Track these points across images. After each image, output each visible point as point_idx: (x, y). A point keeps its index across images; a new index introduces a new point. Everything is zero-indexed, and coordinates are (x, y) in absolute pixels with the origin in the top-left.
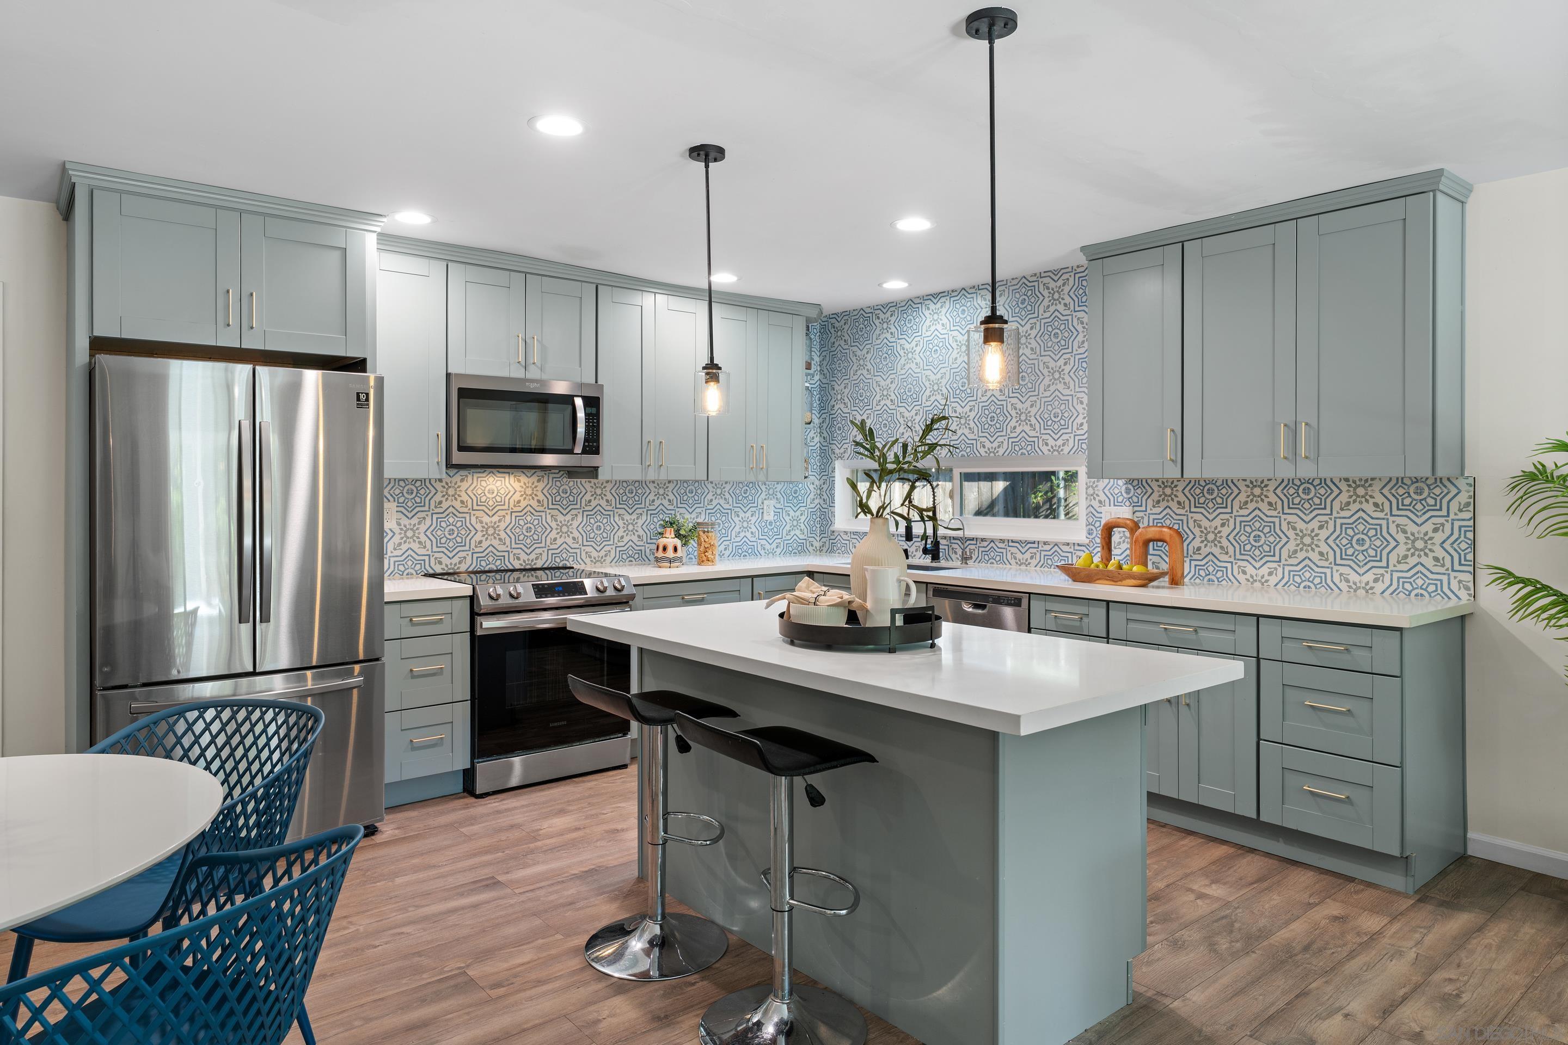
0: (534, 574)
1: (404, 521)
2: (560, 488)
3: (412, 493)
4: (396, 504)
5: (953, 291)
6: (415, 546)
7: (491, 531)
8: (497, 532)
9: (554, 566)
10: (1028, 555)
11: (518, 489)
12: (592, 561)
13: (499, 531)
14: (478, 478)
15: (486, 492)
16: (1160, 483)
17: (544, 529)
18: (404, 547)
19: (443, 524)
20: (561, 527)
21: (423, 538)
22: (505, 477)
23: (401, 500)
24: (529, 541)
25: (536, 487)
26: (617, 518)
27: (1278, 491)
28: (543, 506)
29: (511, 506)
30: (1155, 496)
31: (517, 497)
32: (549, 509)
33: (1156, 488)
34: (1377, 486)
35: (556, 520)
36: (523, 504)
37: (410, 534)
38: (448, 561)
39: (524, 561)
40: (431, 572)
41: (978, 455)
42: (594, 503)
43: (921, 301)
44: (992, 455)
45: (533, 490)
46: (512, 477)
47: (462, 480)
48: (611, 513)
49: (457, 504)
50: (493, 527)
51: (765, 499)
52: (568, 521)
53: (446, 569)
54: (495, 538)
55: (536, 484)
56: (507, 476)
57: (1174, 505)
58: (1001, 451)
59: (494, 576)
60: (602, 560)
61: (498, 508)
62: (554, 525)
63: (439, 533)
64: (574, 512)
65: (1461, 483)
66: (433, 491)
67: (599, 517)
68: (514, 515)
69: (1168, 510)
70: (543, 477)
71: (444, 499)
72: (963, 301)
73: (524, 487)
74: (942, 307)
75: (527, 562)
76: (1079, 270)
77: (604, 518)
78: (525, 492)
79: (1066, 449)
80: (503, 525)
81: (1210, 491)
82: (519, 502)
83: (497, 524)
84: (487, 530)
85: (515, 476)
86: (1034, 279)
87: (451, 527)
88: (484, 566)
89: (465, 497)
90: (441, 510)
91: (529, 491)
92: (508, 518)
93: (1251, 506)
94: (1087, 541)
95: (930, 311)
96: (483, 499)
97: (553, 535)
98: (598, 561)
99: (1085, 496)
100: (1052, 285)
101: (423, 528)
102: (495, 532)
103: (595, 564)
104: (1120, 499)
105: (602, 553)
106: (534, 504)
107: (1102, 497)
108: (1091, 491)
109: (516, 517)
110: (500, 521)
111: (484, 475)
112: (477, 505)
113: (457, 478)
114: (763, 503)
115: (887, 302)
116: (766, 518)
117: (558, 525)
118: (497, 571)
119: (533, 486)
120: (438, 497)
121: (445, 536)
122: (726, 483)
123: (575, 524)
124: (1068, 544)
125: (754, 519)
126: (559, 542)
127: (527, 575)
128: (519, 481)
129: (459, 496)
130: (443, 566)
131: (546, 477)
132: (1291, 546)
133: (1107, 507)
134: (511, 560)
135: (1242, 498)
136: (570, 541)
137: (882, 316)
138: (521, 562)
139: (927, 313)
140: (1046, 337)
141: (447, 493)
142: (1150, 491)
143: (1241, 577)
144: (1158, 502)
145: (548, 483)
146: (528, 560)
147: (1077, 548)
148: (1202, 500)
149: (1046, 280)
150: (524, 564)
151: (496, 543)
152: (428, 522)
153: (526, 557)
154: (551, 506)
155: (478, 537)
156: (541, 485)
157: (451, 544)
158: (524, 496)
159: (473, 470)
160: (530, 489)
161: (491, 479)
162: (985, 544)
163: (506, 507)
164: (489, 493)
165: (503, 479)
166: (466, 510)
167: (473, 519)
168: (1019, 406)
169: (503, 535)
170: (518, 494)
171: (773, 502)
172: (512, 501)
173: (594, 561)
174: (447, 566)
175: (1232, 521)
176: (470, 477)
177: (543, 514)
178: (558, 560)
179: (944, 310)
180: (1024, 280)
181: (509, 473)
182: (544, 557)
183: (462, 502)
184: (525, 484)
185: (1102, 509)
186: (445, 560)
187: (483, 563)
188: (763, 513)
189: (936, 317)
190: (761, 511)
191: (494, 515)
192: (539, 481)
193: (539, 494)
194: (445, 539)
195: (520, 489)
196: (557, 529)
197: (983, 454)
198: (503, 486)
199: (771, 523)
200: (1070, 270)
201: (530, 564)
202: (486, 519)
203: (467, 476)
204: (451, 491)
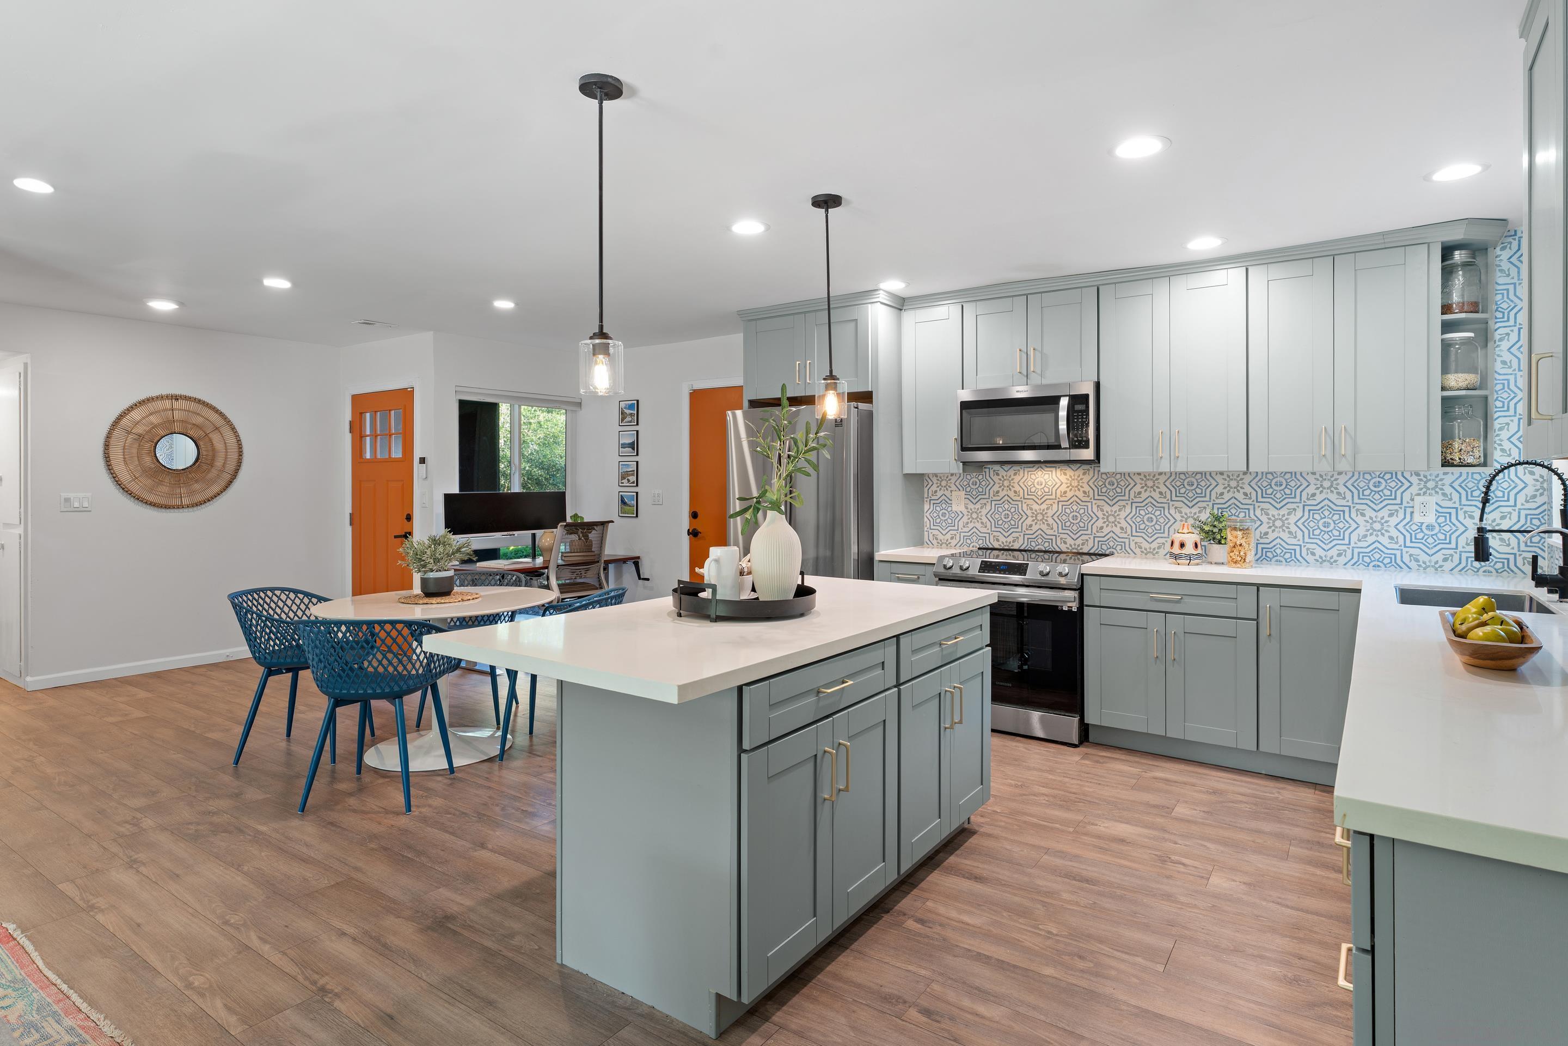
0: (1081, 558)
1: (971, 506)
2: (1106, 480)
3: (976, 484)
4: (964, 492)
6: (979, 525)
7: (1040, 517)
8: (1045, 518)
9: (1100, 552)
11: (1064, 481)
12: (1142, 552)
13: (1047, 517)
14: (1028, 472)
15: (1035, 484)
17: (1090, 518)
18: (971, 526)
19: (1000, 510)
20: (1108, 517)
21: (985, 520)
22: (1052, 471)
23: (968, 489)
24: (1075, 528)
25: (1081, 479)
26: (1172, 511)
28: (1088, 496)
29: (1058, 495)
31: (1063, 488)
32: (1094, 499)
35: (1102, 510)
36: (1069, 495)
37: (974, 516)
38: (1004, 540)
39: (1071, 545)
40: (991, 546)
42: (1144, 496)
45: (1079, 482)
46: (1058, 472)
47: (1015, 474)
48: (1166, 506)
49: (1012, 494)
50: (1041, 513)
51: (1419, 495)
52: (1115, 512)
53: (1002, 545)
54: (1044, 523)
55: (1081, 476)
56: (1054, 470)
59: (1043, 556)
60: (1154, 552)
61: (1046, 497)
62: (1100, 514)
63: (997, 516)
64: (1121, 503)
66: (992, 483)
67: (1150, 509)
68: (1061, 504)
70: (1089, 470)
71: (1000, 489)
73: (1070, 479)
75: (1073, 547)
77: (1156, 510)
78: (1071, 484)
80: (1050, 513)
82: (1065, 492)
83: (1046, 511)
84: (1036, 516)
85: (1061, 470)
87: (1007, 512)
88: (1033, 546)
89: (1017, 488)
90: (999, 498)
91: (1075, 483)
92: (1055, 506)
96: (1033, 490)
97: (1100, 523)
98: (1149, 552)
101: (984, 511)
102: (1043, 518)
103: (1146, 554)
105: (1155, 545)
106: (1080, 494)
109: (1062, 506)
110: (1048, 509)
111: (1033, 469)
112: (1028, 495)
113: (1011, 472)
114: (1412, 500)
116: (1418, 518)
117: (1104, 515)
118: (1045, 552)
119: (1079, 479)
120: (996, 488)
121: (1001, 519)
122: (1340, 473)
123: (1123, 514)
125: (1394, 521)
126: (1106, 530)
127: (1073, 558)
128: (1065, 474)
129: (1013, 487)
130: (1000, 543)
131: (1091, 472)
134: (1058, 543)
136: (1117, 530)
138: (1068, 546)
141: (1003, 484)
145: (1094, 476)
146: (1075, 545)
150: (1070, 548)
151: (1044, 527)
152: (988, 507)
153: (1072, 542)
154: (1096, 497)
155: (1029, 521)
156: (1086, 478)
157: (1006, 526)
158: (1071, 487)
159: (1024, 465)
160: (1076, 481)
161: (1040, 473)
163: (1053, 497)
164: (1038, 484)
165: (1050, 473)
166: (1018, 498)
167: (1025, 506)
169: (1051, 521)
170: (1064, 486)
171: (1432, 500)
172: (1058, 492)
173: (1145, 552)
174: (1003, 543)
176: (1021, 472)
177: (1089, 504)
178: (1104, 547)
181: (1056, 467)
182: (1091, 544)
183: (1015, 492)
184: (1071, 477)
186: (1002, 539)
187: (1033, 544)
188: (1412, 513)
190: (1409, 510)
191: (1042, 503)
192: (1084, 474)
193: (1086, 486)
194: (1001, 521)
195: (1066, 481)
196: (1103, 518)
198: (1051, 478)
199: (1430, 527)
201: (1076, 549)
202: (1035, 507)
203: (1019, 470)
204: (1006, 483)
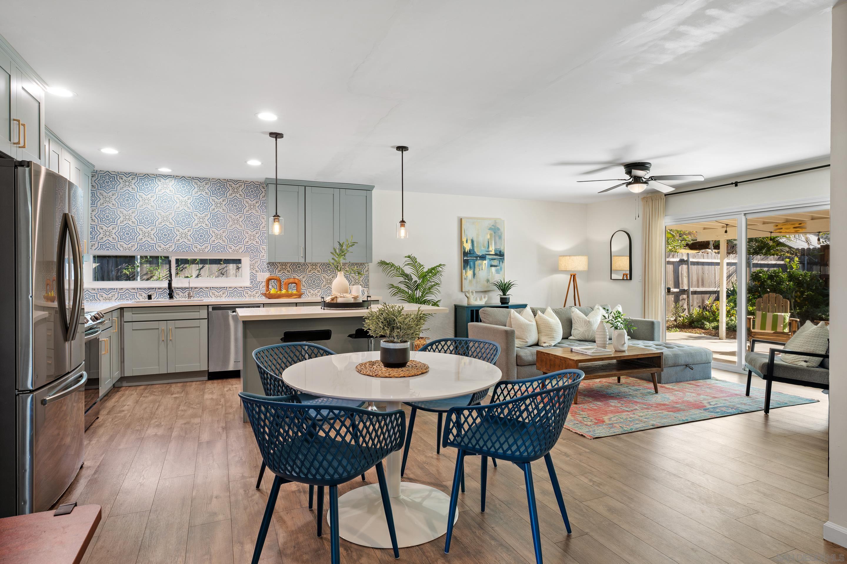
5: (177, 176)
10: (221, 293)
16: (281, 264)
27: (320, 267)
30: (279, 269)
33: (279, 266)
34: (347, 265)
41: (193, 251)
43: (155, 176)
44: (201, 251)
57: (286, 272)
58: (207, 250)
65: (366, 265)
69: (284, 273)
72: (183, 182)
74: (169, 182)
76: (246, 183)
79: (241, 251)
81: (299, 267)
86: (225, 181)
93: (312, 272)
94: (251, 286)
95: (162, 183)
99: (249, 269)
100: (233, 185)
104: (265, 270)
107: (257, 269)
108: (252, 267)
115: (130, 172)
124: (241, 287)
132: (324, 283)
133: (259, 273)
135: (309, 269)
137: (124, 178)
139: (159, 183)
140: (231, 206)
142: (277, 267)
143: (309, 294)
144: (280, 271)
147: (245, 288)
148: (296, 270)
149: (231, 183)
162: (197, 290)
168: (216, 232)
175: (306, 276)
179: (171, 184)
180: (219, 180)
185: (257, 274)
189: (165, 186)
197: (196, 251)
200: (242, 182)
